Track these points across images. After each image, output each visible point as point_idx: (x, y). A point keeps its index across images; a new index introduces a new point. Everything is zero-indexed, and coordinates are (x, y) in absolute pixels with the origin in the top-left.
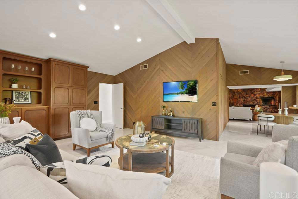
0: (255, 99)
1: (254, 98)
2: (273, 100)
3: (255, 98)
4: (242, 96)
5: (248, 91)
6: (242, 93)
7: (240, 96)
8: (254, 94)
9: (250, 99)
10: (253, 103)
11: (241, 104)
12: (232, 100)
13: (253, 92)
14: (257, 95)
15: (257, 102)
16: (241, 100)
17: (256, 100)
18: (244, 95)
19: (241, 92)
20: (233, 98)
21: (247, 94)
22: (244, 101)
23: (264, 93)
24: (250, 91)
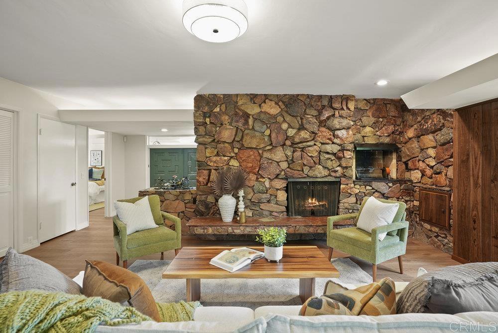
0: (334, 154)
1: (329, 148)
2: (394, 156)
3: (335, 148)
4: (281, 138)
5: (305, 113)
6: (280, 119)
7: (273, 135)
8: (333, 130)
9: (313, 151)
10: (326, 172)
11: (277, 176)
12: (236, 157)
13: (328, 118)
14: (344, 132)
15: (344, 168)
16: (279, 155)
17: (339, 159)
18: (291, 132)
19: (275, 117)
20: (242, 148)
21: (302, 128)
22: (291, 162)
23: (364, 126)
24: (315, 113)
